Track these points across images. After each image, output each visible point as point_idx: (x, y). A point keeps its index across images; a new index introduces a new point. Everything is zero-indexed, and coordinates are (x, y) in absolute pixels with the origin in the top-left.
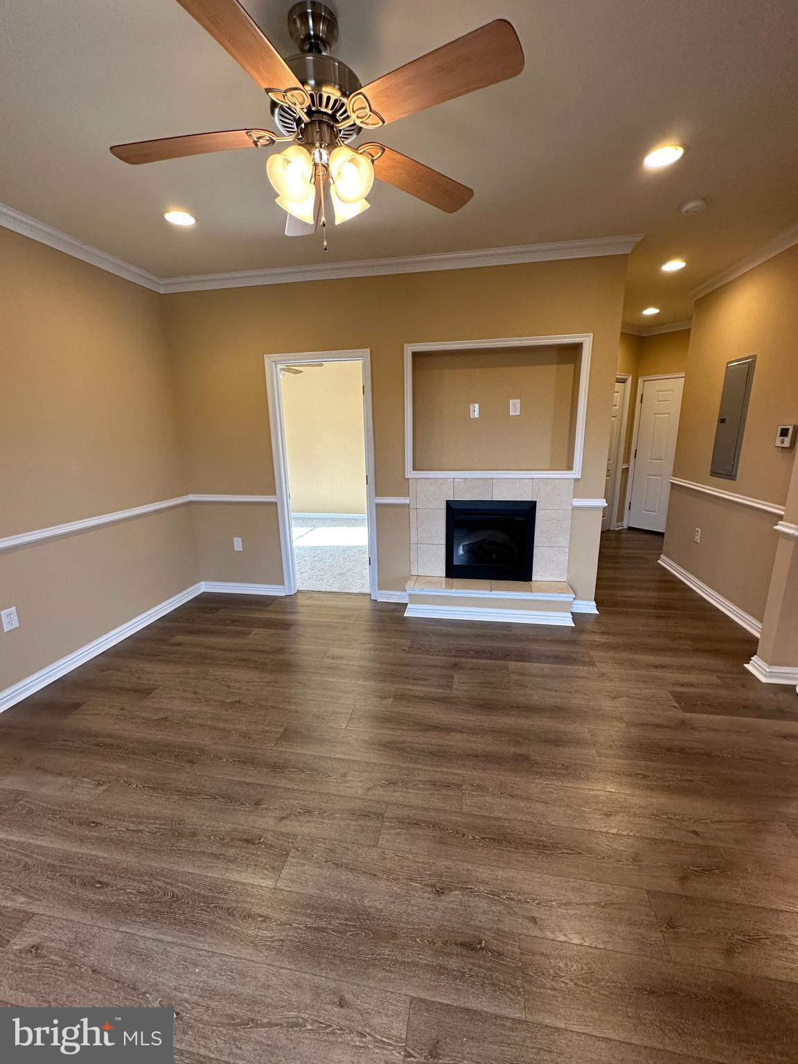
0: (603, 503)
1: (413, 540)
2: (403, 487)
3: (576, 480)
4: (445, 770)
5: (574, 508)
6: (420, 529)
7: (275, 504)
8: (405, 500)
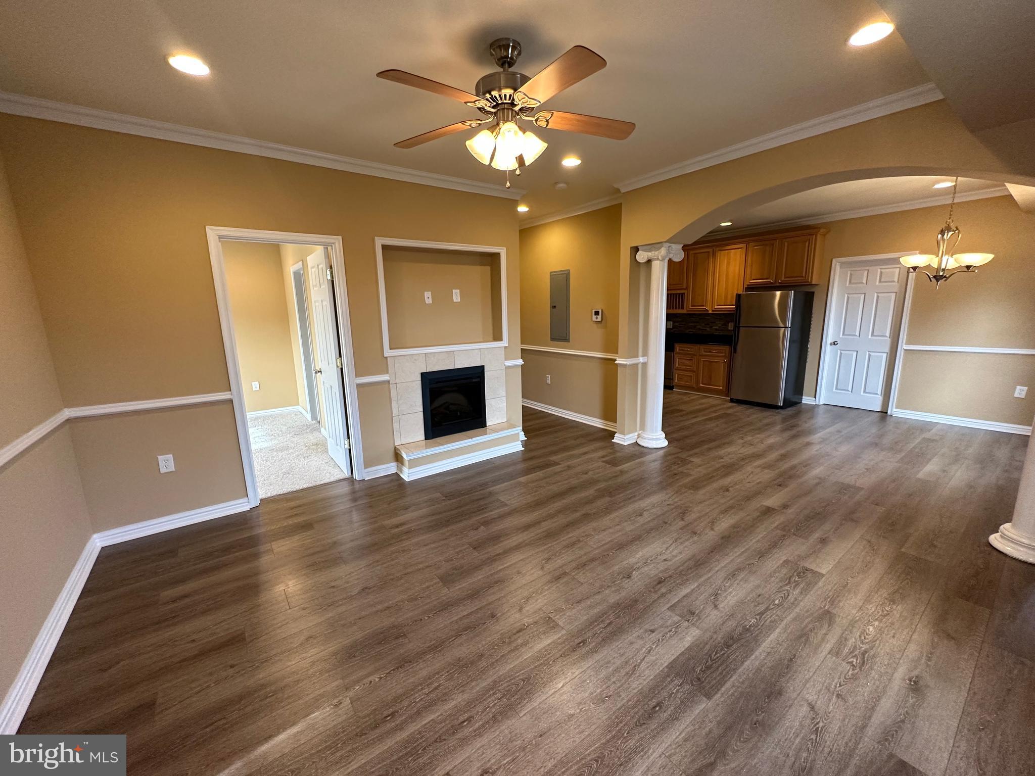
0: (521, 362)
1: (395, 412)
2: (382, 365)
3: (505, 347)
4: (562, 539)
5: (507, 368)
6: (400, 402)
7: (231, 401)
8: (385, 377)
